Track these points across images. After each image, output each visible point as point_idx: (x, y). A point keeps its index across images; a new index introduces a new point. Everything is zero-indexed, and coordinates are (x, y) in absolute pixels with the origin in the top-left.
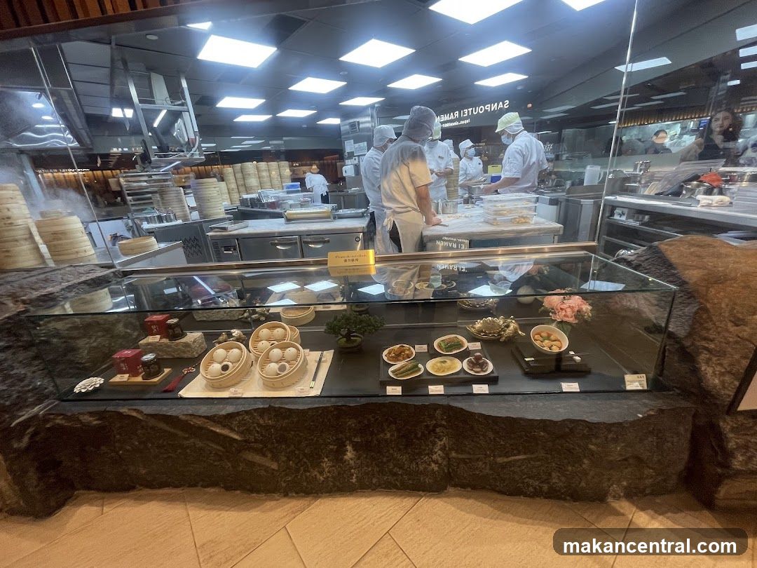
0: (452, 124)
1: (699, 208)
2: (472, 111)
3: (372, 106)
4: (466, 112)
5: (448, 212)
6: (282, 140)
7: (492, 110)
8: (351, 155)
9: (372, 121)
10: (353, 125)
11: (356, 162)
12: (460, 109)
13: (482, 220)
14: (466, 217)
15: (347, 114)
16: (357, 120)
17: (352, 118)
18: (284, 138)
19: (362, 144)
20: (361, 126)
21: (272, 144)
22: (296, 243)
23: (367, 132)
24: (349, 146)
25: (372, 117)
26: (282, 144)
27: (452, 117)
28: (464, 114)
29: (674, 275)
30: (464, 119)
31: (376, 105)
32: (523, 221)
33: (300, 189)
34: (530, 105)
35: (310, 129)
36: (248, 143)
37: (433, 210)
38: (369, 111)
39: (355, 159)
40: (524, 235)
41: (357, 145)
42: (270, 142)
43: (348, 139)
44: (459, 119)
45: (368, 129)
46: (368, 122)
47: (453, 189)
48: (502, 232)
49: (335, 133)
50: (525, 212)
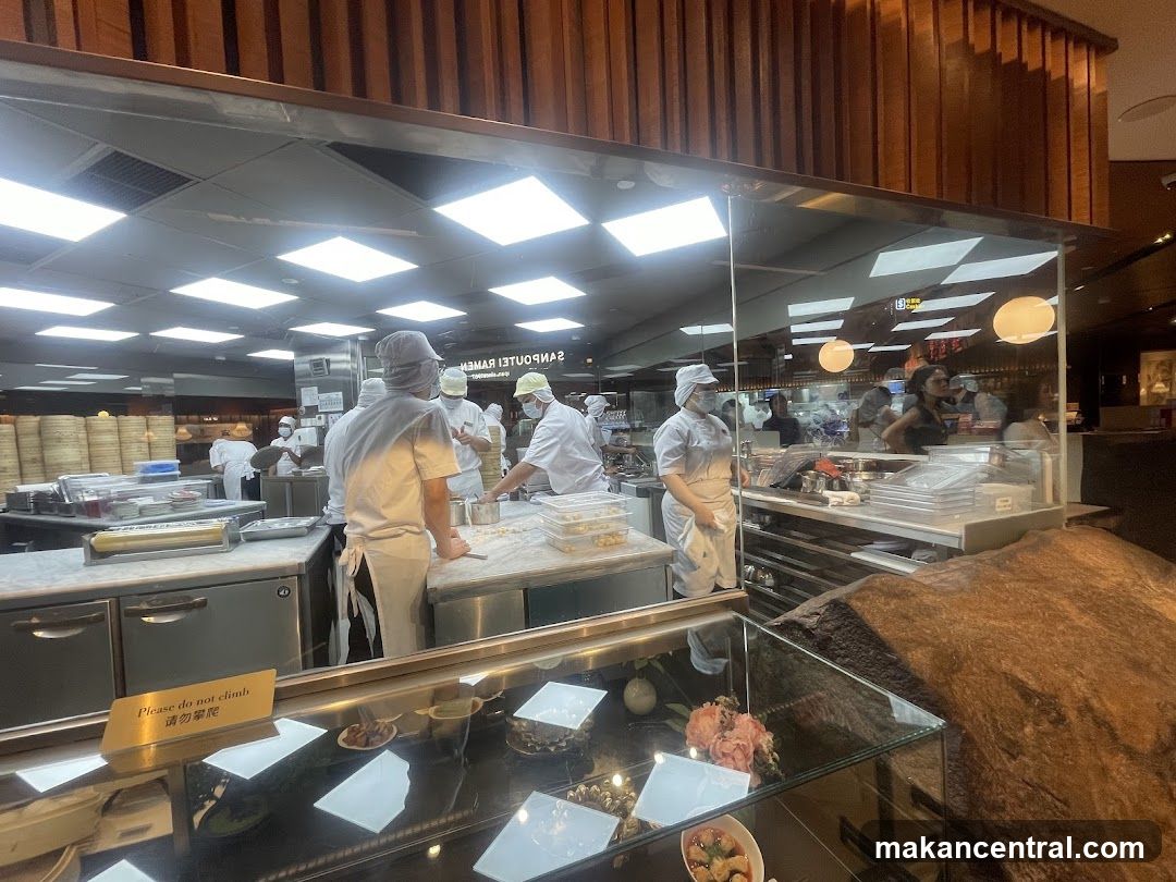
0: (485, 376)
1: (828, 509)
2: (515, 360)
3: (354, 339)
4: (507, 362)
5: (483, 521)
6: (172, 377)
7: (543, 361)
8: (312, 411)
9: (353, 361)
10: (317, 364)
11: (322, 423)
12: (496, 356)
13: (543, 539)
14: (514, 532)
15: (307, 345)
16: (326, 357)
17: (316, 353)
18: (176, 375)
19: (333, 395)
20: (332, 366)
21: (146, 384)
22: (102, 618)
23: (345, 375)
24: (308, 396)
25: (353, 355)
26: (170, 385)
27: (485, 366)
28: (503, 362)
29: (893, 663)
30: (504, 370)
31: (360, 338)
32: (613, 541)
33: (178, 472)
34: (590, 360)
35: (230, 363)
36: (85, 379)
37: (454, 519)
38: (349, 346)
39: (320, 418)
40: (619, 570)
41: (324, 396)
42: (142, 380)
43: (310, 384)
44: (497, 369)
45: (345, 372)
46: (348, 362)
47: (492, 473)
48: (582, 568)
49: (285, 373)
50: (613, 527)
